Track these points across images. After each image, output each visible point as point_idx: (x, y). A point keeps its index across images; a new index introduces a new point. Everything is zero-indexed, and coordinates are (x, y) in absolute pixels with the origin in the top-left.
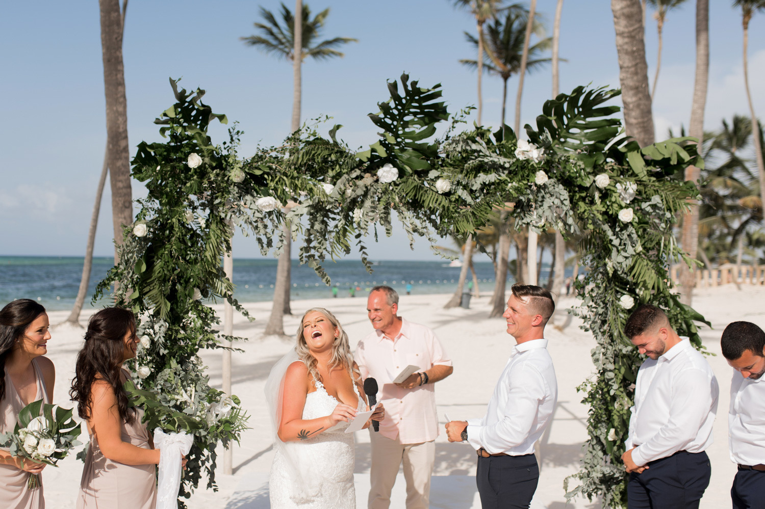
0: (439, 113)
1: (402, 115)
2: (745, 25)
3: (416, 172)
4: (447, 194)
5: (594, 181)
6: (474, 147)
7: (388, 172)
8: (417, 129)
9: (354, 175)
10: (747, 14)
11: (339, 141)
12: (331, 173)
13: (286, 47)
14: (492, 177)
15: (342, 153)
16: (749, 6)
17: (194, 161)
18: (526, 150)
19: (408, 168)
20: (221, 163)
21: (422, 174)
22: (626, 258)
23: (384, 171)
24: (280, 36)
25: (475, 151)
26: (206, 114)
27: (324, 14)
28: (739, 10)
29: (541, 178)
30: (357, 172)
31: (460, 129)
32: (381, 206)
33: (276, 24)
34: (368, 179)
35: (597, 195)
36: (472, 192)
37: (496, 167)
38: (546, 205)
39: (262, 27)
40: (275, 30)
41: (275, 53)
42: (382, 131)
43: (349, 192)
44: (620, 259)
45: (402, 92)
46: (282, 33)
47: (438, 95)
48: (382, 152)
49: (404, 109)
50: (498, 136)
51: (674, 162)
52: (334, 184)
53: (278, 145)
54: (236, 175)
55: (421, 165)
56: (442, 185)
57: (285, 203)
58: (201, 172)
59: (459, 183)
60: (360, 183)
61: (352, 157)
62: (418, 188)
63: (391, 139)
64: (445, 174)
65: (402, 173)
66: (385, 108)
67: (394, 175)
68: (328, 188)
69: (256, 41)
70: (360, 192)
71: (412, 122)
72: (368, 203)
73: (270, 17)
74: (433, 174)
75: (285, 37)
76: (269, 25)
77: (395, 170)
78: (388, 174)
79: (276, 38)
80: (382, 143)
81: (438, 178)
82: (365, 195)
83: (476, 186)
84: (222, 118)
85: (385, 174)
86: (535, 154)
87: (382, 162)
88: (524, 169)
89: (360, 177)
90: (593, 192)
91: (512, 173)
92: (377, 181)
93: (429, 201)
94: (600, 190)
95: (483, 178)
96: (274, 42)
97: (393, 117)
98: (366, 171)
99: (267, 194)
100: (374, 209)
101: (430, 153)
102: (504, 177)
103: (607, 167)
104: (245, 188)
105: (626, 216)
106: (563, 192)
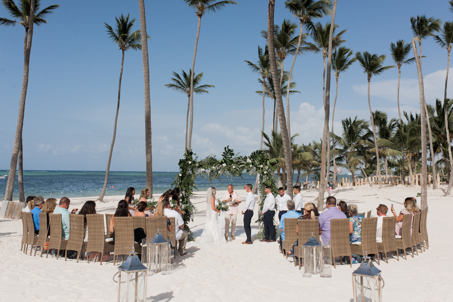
0: (233, 154)
1: (227, 154)
2: (369, 80)
3: (229, 164)
4: (235, 168)
5: (260, 166)
6: (240, 160)
8: (230, 156)
9: (218, 165)
10: (370, 76)
11: (216, 159)
12: (214, 165)
13: (184, 88)
14: (243, 165)
15: (216, 161)
16: (370, 72)
17: (190, 162)
18: (249, 161)
20: (194, 162)
21: (230, 165)
24: (182, 83)
25: (239, 161)
26: (191, 153)
27: (201, 75)
28: (366, 74)
29: (251, 166)
30: (219, 164)
31: (237, 156)
32: (223, 171)
33: (180, 78)
34: (221, 166)
35: (261, 169)
36: (239, 168)
37: (243, 164)
38: (252, 170)
39: (175, 80)
40: (180, 81)
41: (180, 90)
42: (223, 157)
43: (218, 168)
44: (264, 180)
45: (227, 150)
46: (183, 82)
47: (233, 151)
48: (223, 161)
49: (227, 153)
50: (244, 158)
51: (274, 163)
52: (215, 167)
53: (204, 159)
54: (197, 165)
55: (230, 163)
56: (234, 167)
57: (206, 170)
58: (191, 164)
59: (237, 166)
60: (219, 166)
61: (218, 161)
62: (230, 167)
63: (225, 159)
64: (234, 165)
65: (227, 164)
66: (224, 153)
68: (214, 167)
69: (171, 85)
70: (219, 168)
71: (229, 155)
72: (221, 170)
73: (178, 76)
74: (232, 165)
75: (184, 84)
76: (177, 79)
77: (226, 164)
78: (224, 165)
79: (181, 84)
80: (223, 159)
82: (220, 169)
83: (240, 167)
84: (195, 154)
86: (250, 161)
87: (223, 163)
88: (248, 164)
89: (219, 165)
91: (246, 165)
92: (222, 166)
93: (232, 170)
95: (241, 166)
96: (180, 86)
97: (225, 154)
99: (203, 168)
100: (222, 171)
101: (232, 161)
102: (245, 165)
103: (264, 163)
104: (199, 167)
105: (265, 172)
106: (255, 168)
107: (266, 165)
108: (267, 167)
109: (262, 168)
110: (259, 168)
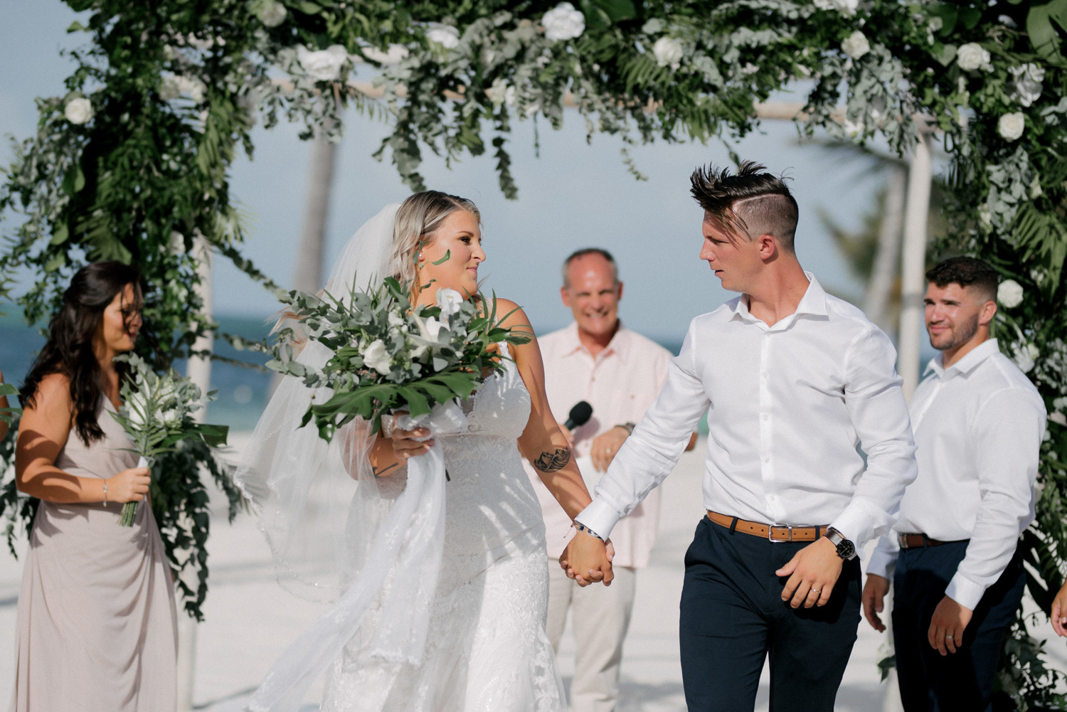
3: (620, 24)
5: (956, 57)
7: (564, 18)
9: (499, 21)
14: (765, 37)
19: (604, 15)
21: (631, 26)
22: (1012, 205)
23: (557, 18)
29: (857, 44)
30: (505, 17)
34: (526, 30)
35: (962, 82)
36: (722, 65)
44: (1001, 207)
52: (462, 31)
55: (629, 9)
56: (667, 51)
59: (700, 46)
60: (510, 36)
64: (674, 28)
65: (592, 22)
67: (576, 25)
68: (449, 36)
70: (510, 51)
74: (652, 26)
77: (578, 17)
78: (564, 22)
81: (661, 34)
83: (731, 53)
85: (558, 23)
87: (553, 1)
89: (510, 26)
90: (955, 76)
92: (542, 34)
94: (966, 74)
95: (745, 35)
98: (523, 15)
102: (789, 37)
103: (994, 33)
104: (282, 37)
105: (1011, 126)
106: (893, 74)
107: (1022, 46)
108: (1036, 73)
109: (977, 81)
110: (945, 78)
